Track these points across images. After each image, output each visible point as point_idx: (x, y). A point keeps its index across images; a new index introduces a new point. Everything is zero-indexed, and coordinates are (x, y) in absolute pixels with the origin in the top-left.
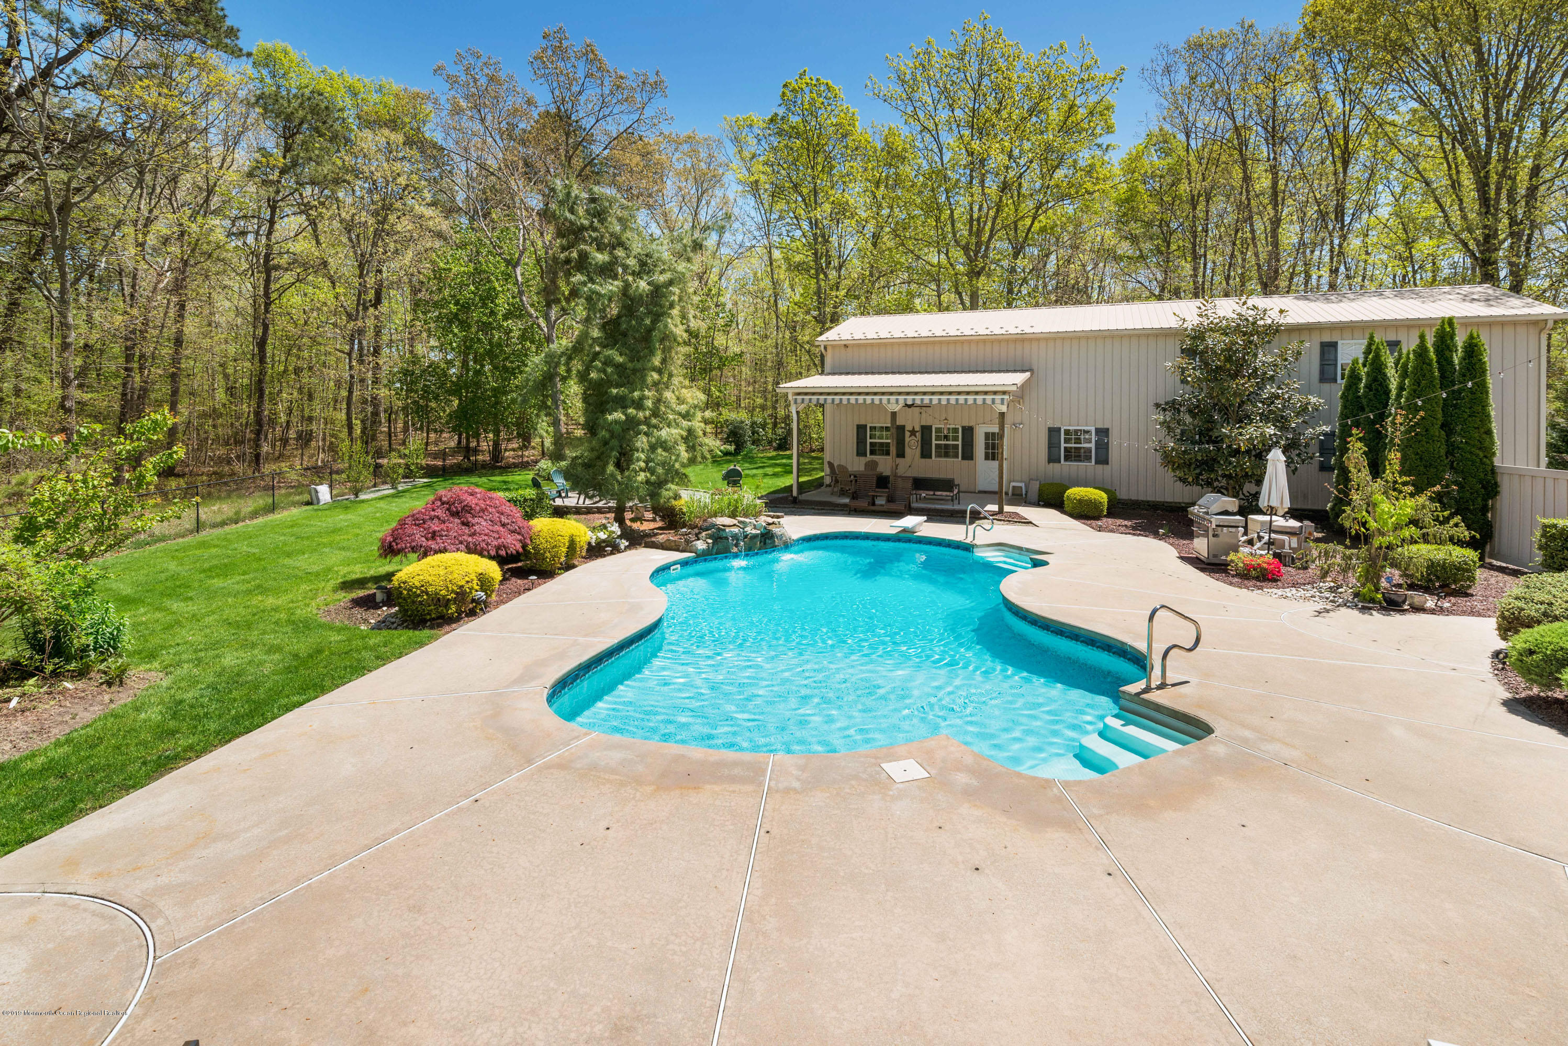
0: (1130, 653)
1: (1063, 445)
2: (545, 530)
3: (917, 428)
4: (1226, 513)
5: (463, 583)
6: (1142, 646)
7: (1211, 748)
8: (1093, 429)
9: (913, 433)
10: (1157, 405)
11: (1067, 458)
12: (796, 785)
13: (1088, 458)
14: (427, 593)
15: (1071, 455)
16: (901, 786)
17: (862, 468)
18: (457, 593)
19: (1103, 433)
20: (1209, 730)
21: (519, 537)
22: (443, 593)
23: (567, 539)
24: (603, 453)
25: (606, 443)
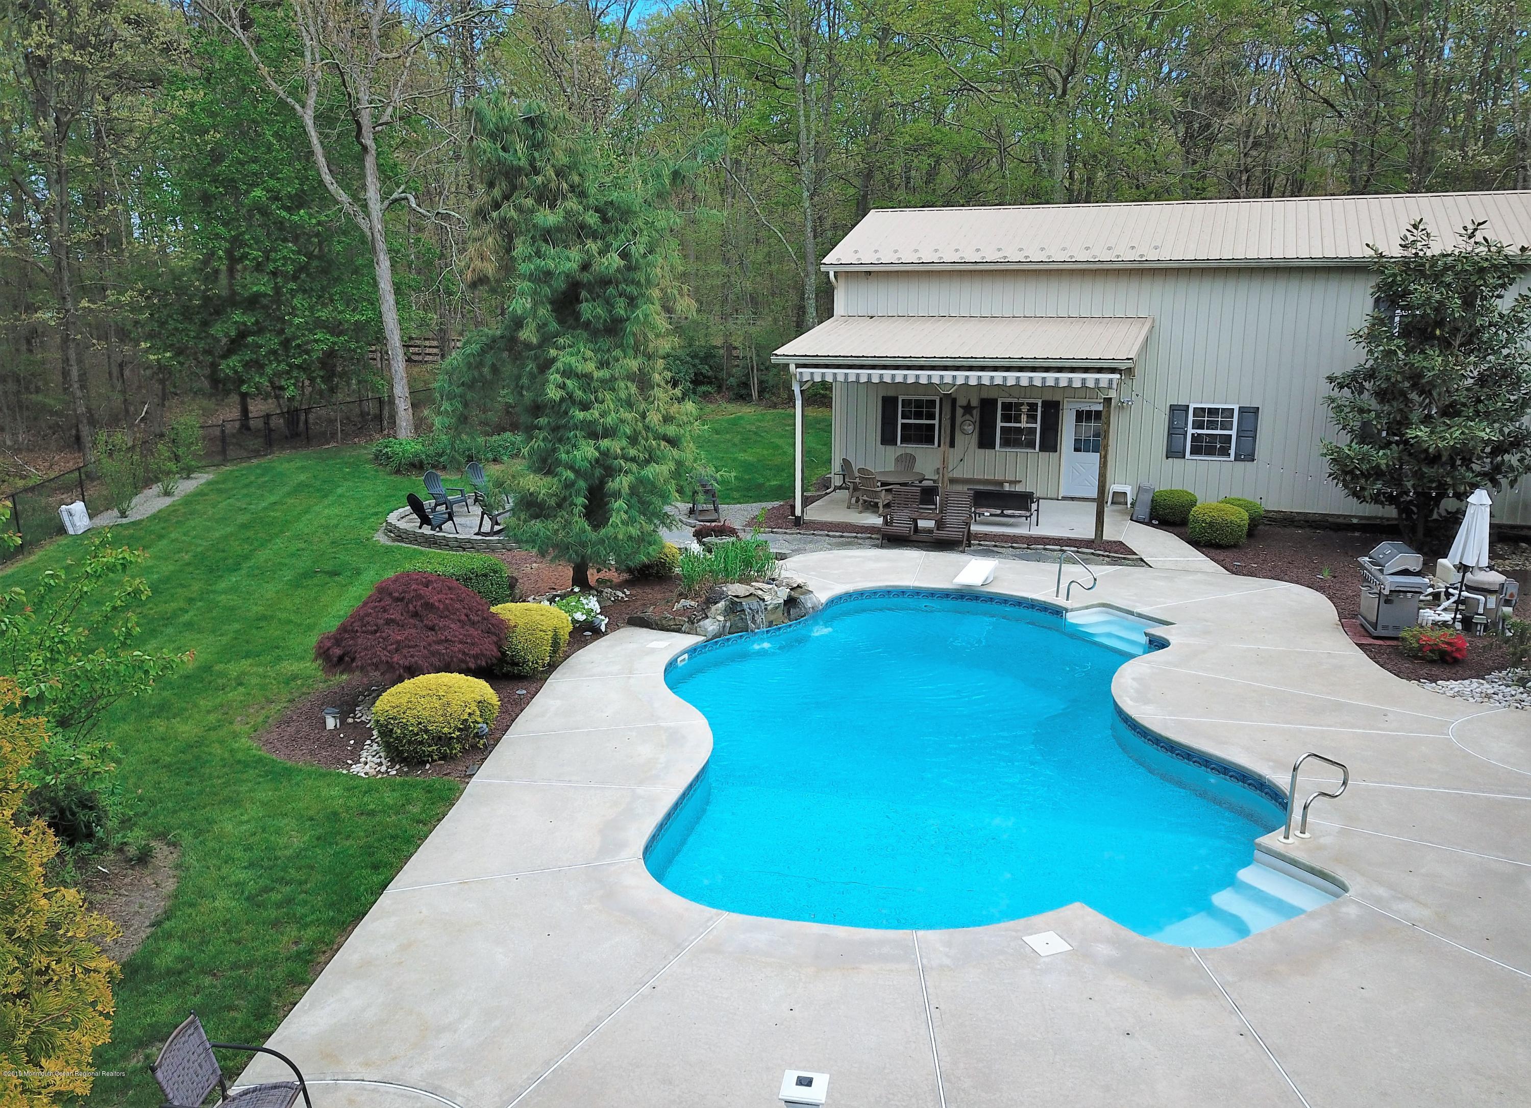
0: (1269, 787)
1: (1190, 431)
2: (521, 623)
3: (975, 402)
4: (1405, 572)
5: (466, 717)
6: (1282, 780)
7: (1344, 910)
8: (1236, 408)
9: (968, 409)
10: (1331, 379)
11: (1195, 451)
12: (947, 961)
13: (1225, 452)
14: (426, 731)
15: (1202, 447)
16: (1046, 959)
17: (891, 467)
18: (460, 730)
19: (1250, 414)
20: (1345, 889)
21: (495, 638)
22: (446, 730)
23: (551, 634)
24: (565, 499)
25: (568, 485)
